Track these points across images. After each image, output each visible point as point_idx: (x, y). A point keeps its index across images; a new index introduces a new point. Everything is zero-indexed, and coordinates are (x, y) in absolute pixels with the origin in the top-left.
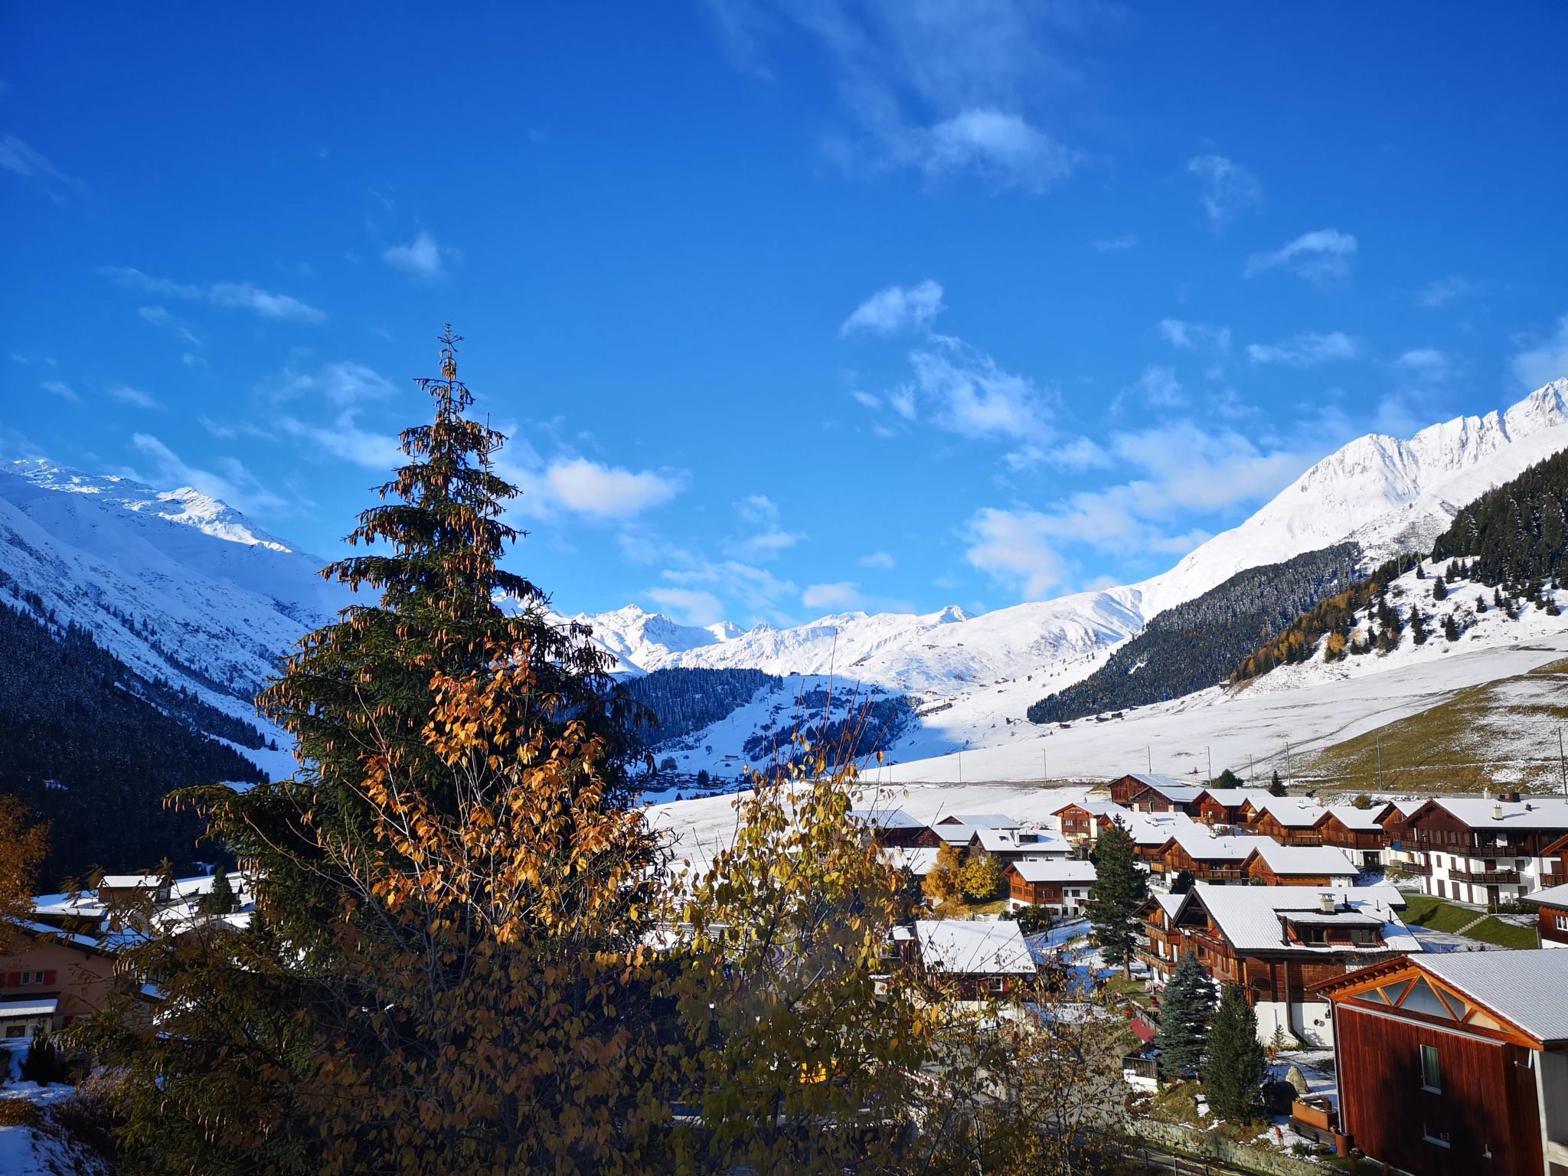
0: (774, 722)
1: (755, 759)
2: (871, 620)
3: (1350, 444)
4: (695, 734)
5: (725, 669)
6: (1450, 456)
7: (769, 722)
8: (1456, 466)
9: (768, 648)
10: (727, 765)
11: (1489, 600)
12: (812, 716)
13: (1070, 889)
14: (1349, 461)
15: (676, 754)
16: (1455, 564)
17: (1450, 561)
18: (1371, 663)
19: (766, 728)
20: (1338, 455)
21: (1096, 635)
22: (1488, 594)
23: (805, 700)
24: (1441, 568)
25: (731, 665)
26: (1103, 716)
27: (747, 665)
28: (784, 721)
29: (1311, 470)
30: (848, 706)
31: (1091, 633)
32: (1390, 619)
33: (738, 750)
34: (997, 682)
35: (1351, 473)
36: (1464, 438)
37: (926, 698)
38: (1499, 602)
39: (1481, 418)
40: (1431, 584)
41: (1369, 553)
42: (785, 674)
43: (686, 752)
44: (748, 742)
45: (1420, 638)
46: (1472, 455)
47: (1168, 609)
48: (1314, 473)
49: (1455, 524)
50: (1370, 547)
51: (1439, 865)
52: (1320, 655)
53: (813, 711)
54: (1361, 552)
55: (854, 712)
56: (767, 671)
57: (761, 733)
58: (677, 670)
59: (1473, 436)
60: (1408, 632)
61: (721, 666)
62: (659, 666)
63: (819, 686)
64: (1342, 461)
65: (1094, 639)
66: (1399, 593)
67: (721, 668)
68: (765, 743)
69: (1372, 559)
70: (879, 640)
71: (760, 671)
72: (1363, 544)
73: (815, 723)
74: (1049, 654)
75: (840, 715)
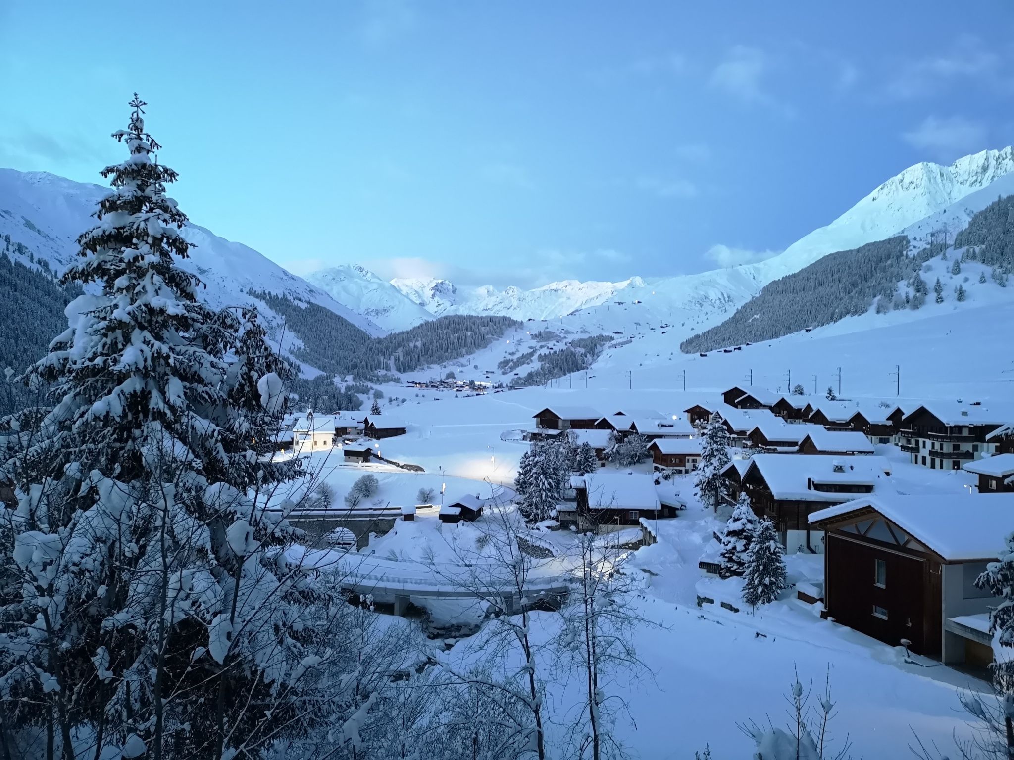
0: (518, 351)
1: (504, 373)
2: (582, 286)
3: (908, 169)
4: (467, 357)
5: (486, 317)
6: (975, 178)
7: (514, 350)
8: (978, 184)
9: (515, 303)
10: (487, 377)
11: (988, 275)
12: (541, 347)
13: (690, 458)
14: (907, 181)
15: (456, 370)
16: (968, 251)
17: (964, 249)
18: (905, 316)
19: (512, 354)
20: (899, 176)
21: (729, 297)
22: (988, 270)
23: (538, 336)
24: (958, 254)
25: (491, 313)
26: (728, 349)
27: (501, 314)
28: (524, 350)
29: (880, 187)
30: (565, 341)
31: (725, 296)
32: (920, 287)
33: (494, 368)
34: (662, 327)
35: (907, 188)
36: (986, 165)
37: (615, 336)
38: (993, 276)
39: (999, 151)
40: (951, 264)
41: (913, 243)
42: (525, 320)
43: (461, 369)
44: (501, 363)
45: (940, 300)
46: (990, 177)
47: (777, 279)
48: (882, 188)
49: (971, 224)
50: (915, 239)
51: (924, 447)
52: (872, 310)
53: (543, 344)
54: (908, 242)
55: (568, 345)
56: (514, 318)
57: (509, 357)
58: (456, 316)
59: (993, 163)
60: (932, 296)
61: (484, 314)
62: (445, 314)
63: (547, 328)
64: (901, 181)
65: (727, 299)
66: (929, 269)
67: (484, 315)
68: (511, 363)
69: (915, 247)
70: (587, 298)
71: (509, 318)
72: (910, 237)
73: (545, 351)
74: (697, 309)
75: (560, 347)
